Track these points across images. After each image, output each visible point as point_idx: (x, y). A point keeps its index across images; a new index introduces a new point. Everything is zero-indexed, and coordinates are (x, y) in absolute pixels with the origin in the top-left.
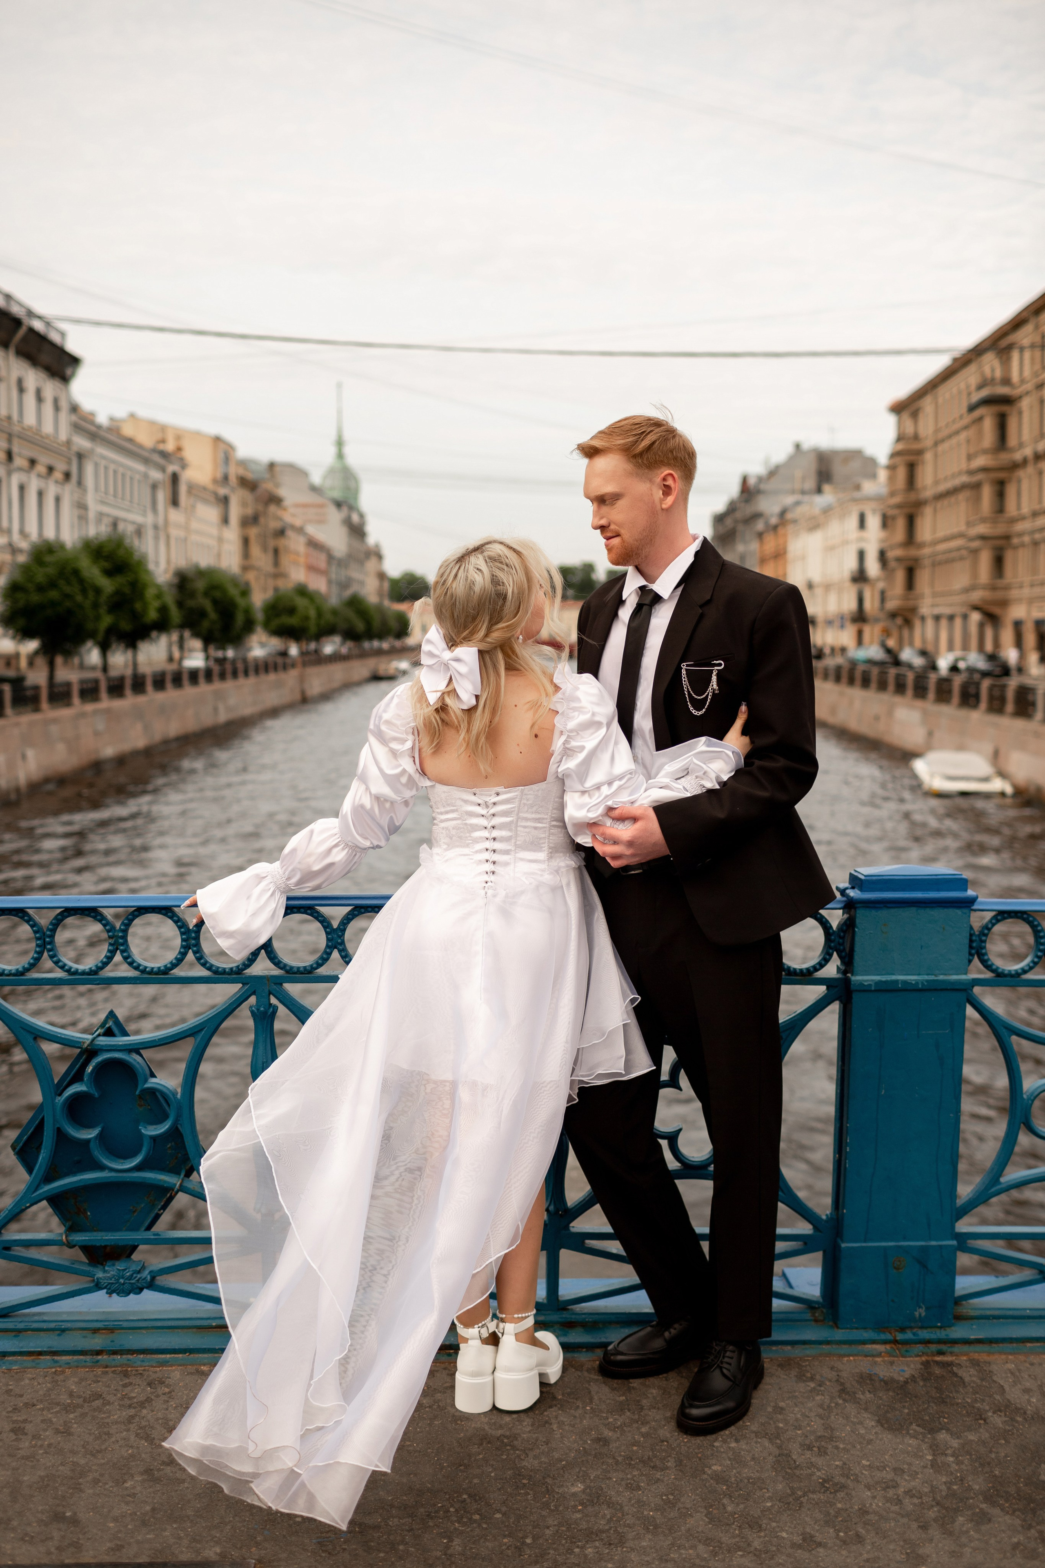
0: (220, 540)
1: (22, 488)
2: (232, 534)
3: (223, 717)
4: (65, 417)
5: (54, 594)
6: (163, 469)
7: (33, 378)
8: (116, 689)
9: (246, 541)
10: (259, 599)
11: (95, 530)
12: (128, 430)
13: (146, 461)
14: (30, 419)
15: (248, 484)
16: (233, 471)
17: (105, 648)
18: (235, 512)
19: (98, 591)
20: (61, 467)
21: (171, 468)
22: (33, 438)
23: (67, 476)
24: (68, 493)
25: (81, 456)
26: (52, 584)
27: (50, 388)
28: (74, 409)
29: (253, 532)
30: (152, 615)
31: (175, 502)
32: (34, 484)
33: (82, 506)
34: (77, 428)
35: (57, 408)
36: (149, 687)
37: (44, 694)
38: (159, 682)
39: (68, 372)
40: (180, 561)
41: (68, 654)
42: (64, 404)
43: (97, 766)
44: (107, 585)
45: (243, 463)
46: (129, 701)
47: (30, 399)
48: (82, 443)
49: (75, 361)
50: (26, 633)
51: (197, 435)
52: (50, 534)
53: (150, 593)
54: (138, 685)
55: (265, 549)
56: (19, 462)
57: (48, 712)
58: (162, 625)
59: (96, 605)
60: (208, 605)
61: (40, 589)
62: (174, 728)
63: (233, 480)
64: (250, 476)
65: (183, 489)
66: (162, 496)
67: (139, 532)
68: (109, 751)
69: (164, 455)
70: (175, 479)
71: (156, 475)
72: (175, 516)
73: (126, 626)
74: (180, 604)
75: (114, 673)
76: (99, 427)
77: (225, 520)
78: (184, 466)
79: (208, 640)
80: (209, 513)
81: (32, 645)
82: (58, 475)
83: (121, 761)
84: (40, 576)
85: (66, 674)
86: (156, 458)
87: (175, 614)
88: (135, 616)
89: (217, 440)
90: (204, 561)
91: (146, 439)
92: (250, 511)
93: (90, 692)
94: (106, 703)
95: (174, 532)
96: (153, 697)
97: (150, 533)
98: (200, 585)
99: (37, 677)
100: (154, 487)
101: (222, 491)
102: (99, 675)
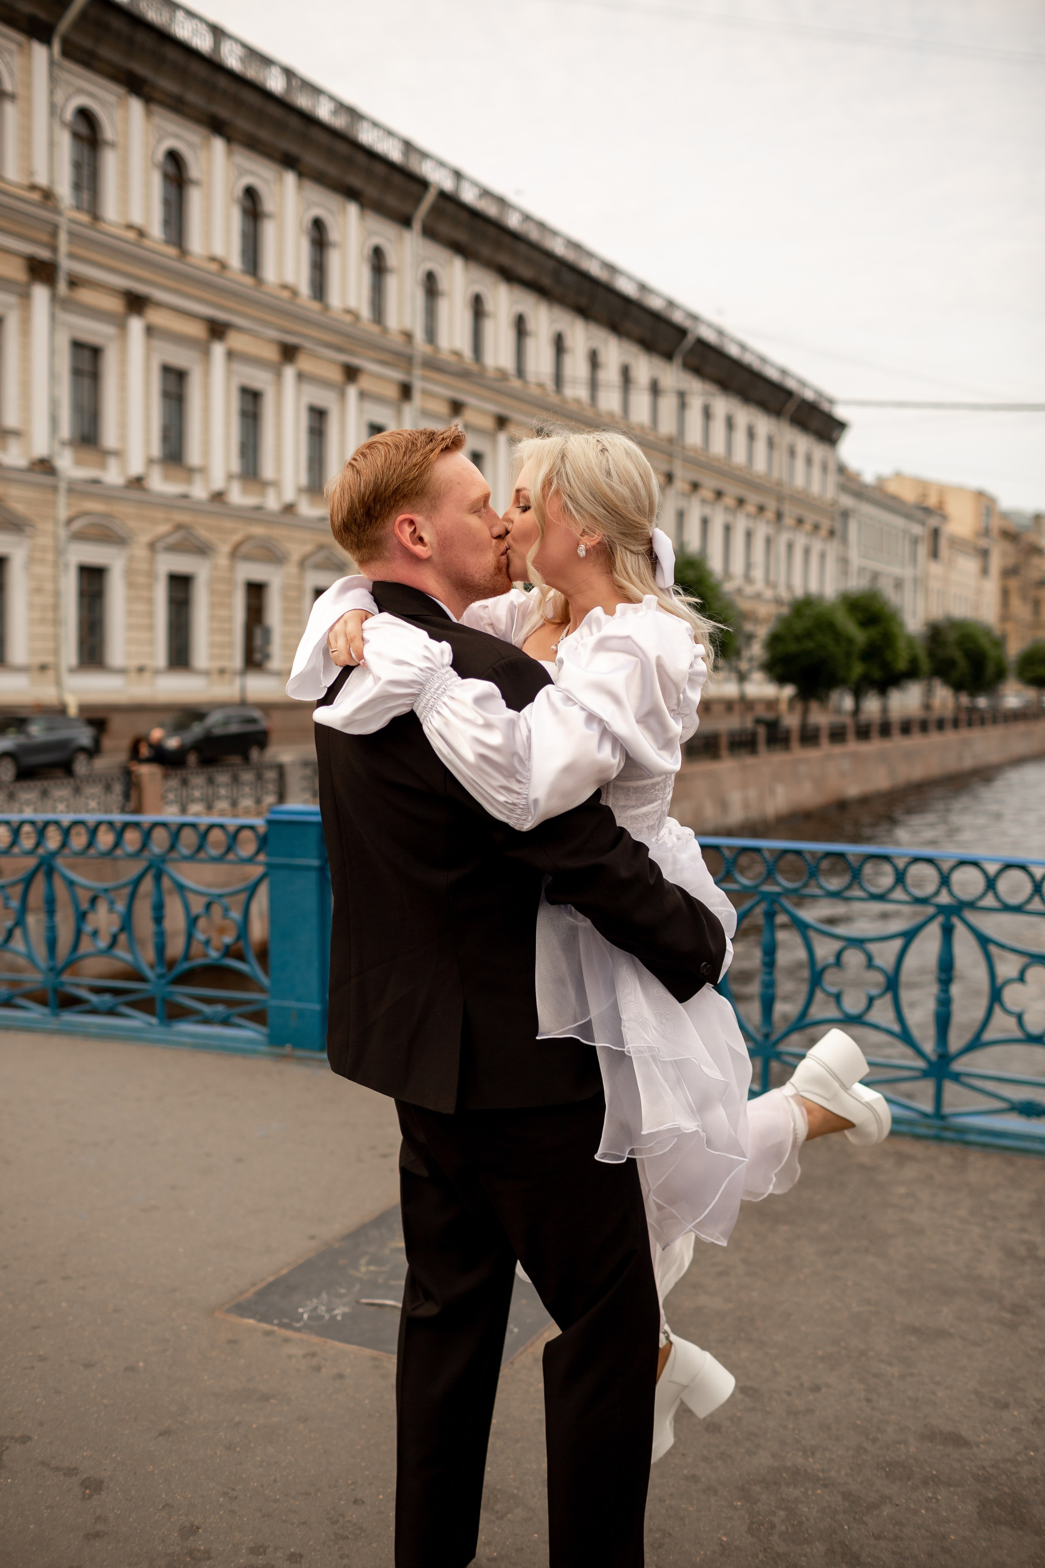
0: (979, 591)
1: (790, 546)
2: (991, 587)
3: (968, 763)
4: (832, 478)
5: (809, 645)
6: (923, 524)
7: (803, 443)
8: (863, 733)
9: (1005, 594)
10: (1014, 649)
11: (856, 584)
12: (893, 488)
13: (908, 516)
14: (799, 481)
15: (1010, 536)
16: (996, 524)
17: (858, 694)
18: (996, 563)
19: (850, 641)
20: (826, 524)
21: (933, 522)
22: (802, 499)
23: (832, 533)
24: (833, 549)
25: (845, 515)
26: (809, 634)
27: (819, 451)
28: (842, 469)
29: (1014, 583)
30: (902, 664)
31: (935, 554)
32: (801, 541)
33: (844, 561)
34: (843, 488)
35: (825, 468)
36: (895, 731)
37: (795, 736)
38: (906, 728)
39: (834, 435)
40: (937, 612)
41: (823, 699)
42: (832, 467)
43: (842, 805)
44: (860, 636)
45: (1005, 515)
46: (875, 745)
47: (800, 463)
48: (847, 501)
49: (841, 426)
50: (781, 680)
51: (960, 490)
52: (814, 587)
53: (901, 645)
54: (885, 730)
55: (1024, 598)
56: (789, 521)
57: (798, 752)
58: (912, 673)
59: (848, 655)
60: (957, 654)
61: (798, 639)
62: (917, 772)
63: (995, 532)
64: (1011, 527)
65: (943, 544)
66: (923, 550)
67: (899, 584)
68: (853, 790)
69: (927, 510)
70: (936, 534)
71: (917, 529)
72: (935, 569)
73: (877, 674)
74: (931, 654)
75: (863, 717)
76: (866, 486)
77: (985, 571)
78: (944, 518)
79: (958, 687)
80: (969, 565)
81: (789, 691)
82: (823, 532)
83: (864, 800)
84: (799, 627)
85: (820, 718)
86: (920, 514)
87: (925, 664)
88: (886, 666)
89: (980, 495)
90: (960, 611)
91: (909, 495)
92: (1011, 561)
93: (838, 735)
94: (853, 746)
95: (934, 585)
96: (898, 743)
97: (908, 587)
98: (952, 636)
99: (791, 721)
100: (915, 541)
101: (983, 543)
102: (848, 721)
